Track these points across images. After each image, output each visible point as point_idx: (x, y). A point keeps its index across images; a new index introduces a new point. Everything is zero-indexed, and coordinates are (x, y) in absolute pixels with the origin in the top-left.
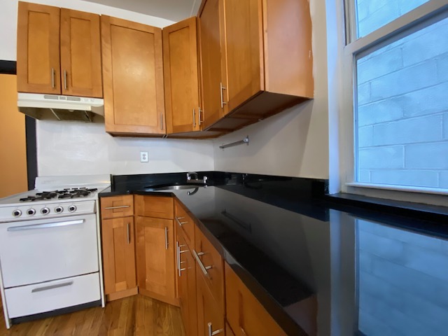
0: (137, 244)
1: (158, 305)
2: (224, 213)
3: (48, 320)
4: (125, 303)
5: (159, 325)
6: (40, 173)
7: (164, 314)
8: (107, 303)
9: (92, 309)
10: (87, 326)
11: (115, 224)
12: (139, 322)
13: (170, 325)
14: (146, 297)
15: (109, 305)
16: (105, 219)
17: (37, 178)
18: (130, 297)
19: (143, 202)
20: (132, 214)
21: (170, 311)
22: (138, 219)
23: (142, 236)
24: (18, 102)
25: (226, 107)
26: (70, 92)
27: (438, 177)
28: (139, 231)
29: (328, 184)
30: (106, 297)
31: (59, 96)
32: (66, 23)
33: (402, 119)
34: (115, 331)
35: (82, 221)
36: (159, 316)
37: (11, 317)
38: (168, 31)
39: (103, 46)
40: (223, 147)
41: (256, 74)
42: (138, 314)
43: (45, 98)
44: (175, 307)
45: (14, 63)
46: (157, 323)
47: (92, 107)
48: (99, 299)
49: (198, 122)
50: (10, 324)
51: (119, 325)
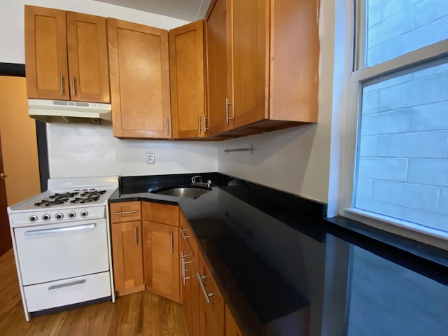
0: (145, 246)
1: (164, 302)
2: (227, 214)
3: (64, 313)
4: (133, 298)
5: (164, 321)
6: (51, 175)
7: (169, 310)
8: (117, 298)
9: (103, 304)
10: (99, 319)
11: (124, 228)
12: (146, 319)
13: (175, 322)
14: (152, 294)
15: (118, 300)
16: (115, 223)
17: (49, 180)
18: (138, 293)
19: (150, 208)
20: (140, 218)
21: (175, 308)
22: (145, 223)
23: (148, 239)
24: (29, 110)
25: (231, 122)
26: (79, 98)
27: (439, 194)
28: (146, 235)
29: (326, 209)
30: (116, 293)
31: (68, 102)
32: (72, 27)
33: (408, 132)
34: (125, 326)
35: (93, 226)
36: (165, 313)
37: (30, 311)
38: (175, 34)
39: (110, 50)
40: (227, 151)
41: (261, 101)
42: (146, 310)
43: (55, 103)
44: (180, 305)
45: (23, 66)
46: (163, 320)
47: (100, 114)
48: (110, 295)
49: (204, 129)
50: (29, 317)
51: (128, 320)
